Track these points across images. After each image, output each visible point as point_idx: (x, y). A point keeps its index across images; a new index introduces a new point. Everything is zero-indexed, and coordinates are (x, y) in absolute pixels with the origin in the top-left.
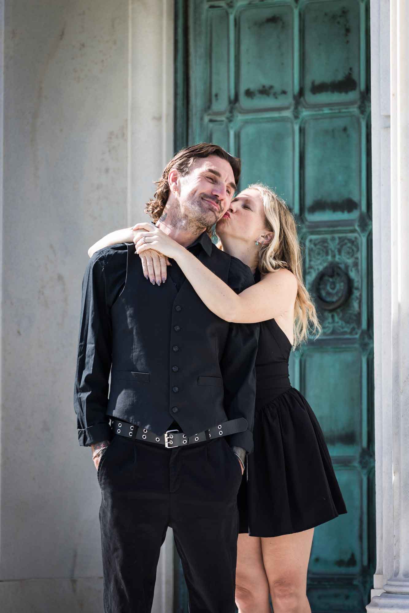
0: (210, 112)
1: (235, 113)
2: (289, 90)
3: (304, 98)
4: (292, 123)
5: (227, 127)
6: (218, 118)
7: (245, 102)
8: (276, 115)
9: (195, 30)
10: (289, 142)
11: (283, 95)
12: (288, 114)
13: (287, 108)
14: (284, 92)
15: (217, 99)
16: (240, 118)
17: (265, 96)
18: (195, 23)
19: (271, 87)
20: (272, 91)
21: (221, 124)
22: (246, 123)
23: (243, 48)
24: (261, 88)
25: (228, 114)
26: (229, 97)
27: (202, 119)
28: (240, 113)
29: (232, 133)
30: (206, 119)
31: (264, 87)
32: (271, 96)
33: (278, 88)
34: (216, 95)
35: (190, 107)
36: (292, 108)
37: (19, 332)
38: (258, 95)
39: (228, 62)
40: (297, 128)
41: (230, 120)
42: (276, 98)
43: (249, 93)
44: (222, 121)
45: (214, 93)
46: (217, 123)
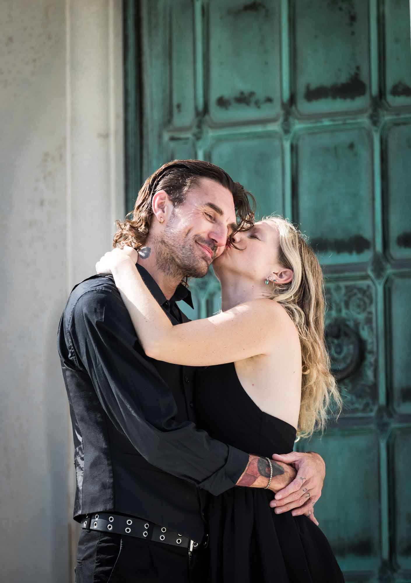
0: (171, 127)
1: (205, 128)
2: (276, 94)
3: (296, 107)
4: (281, 139)
5: (194, 146)
6: (183, 135)
7: (217, 114)
8: (259, 129)
10: (277, 163)
11: (269, 104)
12: (275, 127)
13: (273, 120)
14: (269, 100)
15: (180, 111)
16: (211, 134)
17: (243, 105)
19: (252, 94)
20: (253, 99)
21: (186, 143)
22: (219, 140)
23: (214, 44)
24: (238, 95)
25: (195, 130)
26: (196, 108)
27: (160, 136)
28: (211, 127)
29: (200, 154)
30: (166, 136)
31: (242, 93)
32: (252, 104)
33: (261, 94)
34: (179, 106)
35: (145, 121)
36: (281, 119)
38: (234, 104)
39: (195, 62)
40: (287, 146)
41: (198, 137)
42: (259, 107)
43: (222, 102)
44: (187, 139)
45: (175, 102)
46: (180, 142)
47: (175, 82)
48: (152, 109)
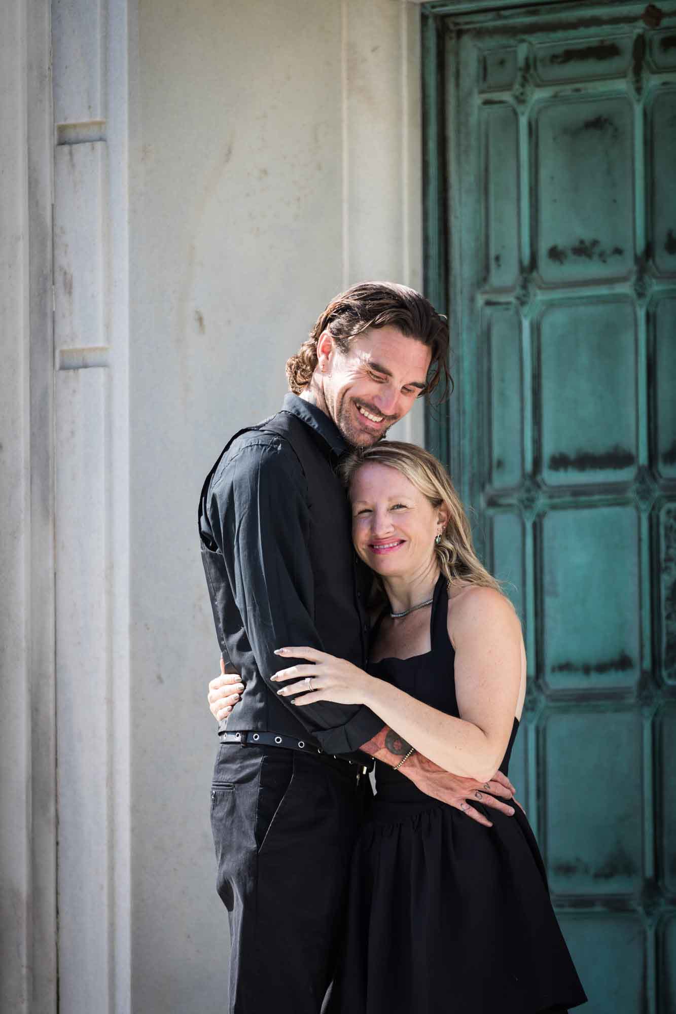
0: (487, 288)
1: (532, 289)
2: (628, 247)
3: (654, 261)
4: (633, 304)
5: (517, 313)
6: (503, 299)
7: (548, 270)
8: (603, 291)
9: (458, 144)
10: (629, 338)
11: (618, 257)
12: (625, 289)
13: (624, 279)
14: (618, 251)
15: (499, 266)
16: (540, 297)
17: (583, 258)
18: (458, 131)
19: (595, 243)
20: (597, 250)
21: (507, 309)
22: (551, 305)
23: (544, 174)
24: (577, 244)
25: (519, 291)
26: (521, 262)
27: (472, 299)
28: (540, 288)
29: (526, 324)
30: (480, 300)
31: (582, 242)
32: (595, 257)
33: (607, 243)
34: (497, 258)
35: (452, 279)
36: (633, 278)
37: (159, 678)
38: (571, 257)
39: (519, 200)
40: (641, 314)
41: (522, 301)
42: (604, 261)
43: (555, 254)
44: (508, 303)
45: (493, 253)
46: (499, 307)
47: (493, 224)
48: (461, 264)
